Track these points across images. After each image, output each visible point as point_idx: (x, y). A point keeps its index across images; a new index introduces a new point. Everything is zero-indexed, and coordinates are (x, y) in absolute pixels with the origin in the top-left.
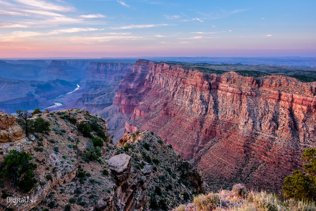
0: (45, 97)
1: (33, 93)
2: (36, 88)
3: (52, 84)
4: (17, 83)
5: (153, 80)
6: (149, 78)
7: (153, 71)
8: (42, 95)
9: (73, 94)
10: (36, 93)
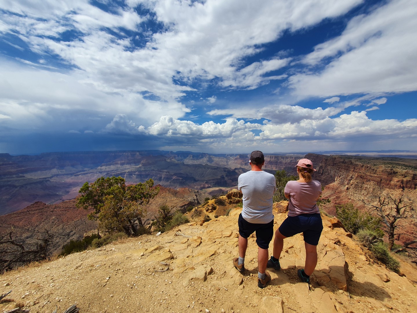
0: (231, 179)
1: (224, 176)
2: (226, 172)
3: (237, 171)
4: (216, 169)
5: (323, 173)
6: (319, 170)
7: (323, 164)
8: (229, 178)
10: (226, 176)
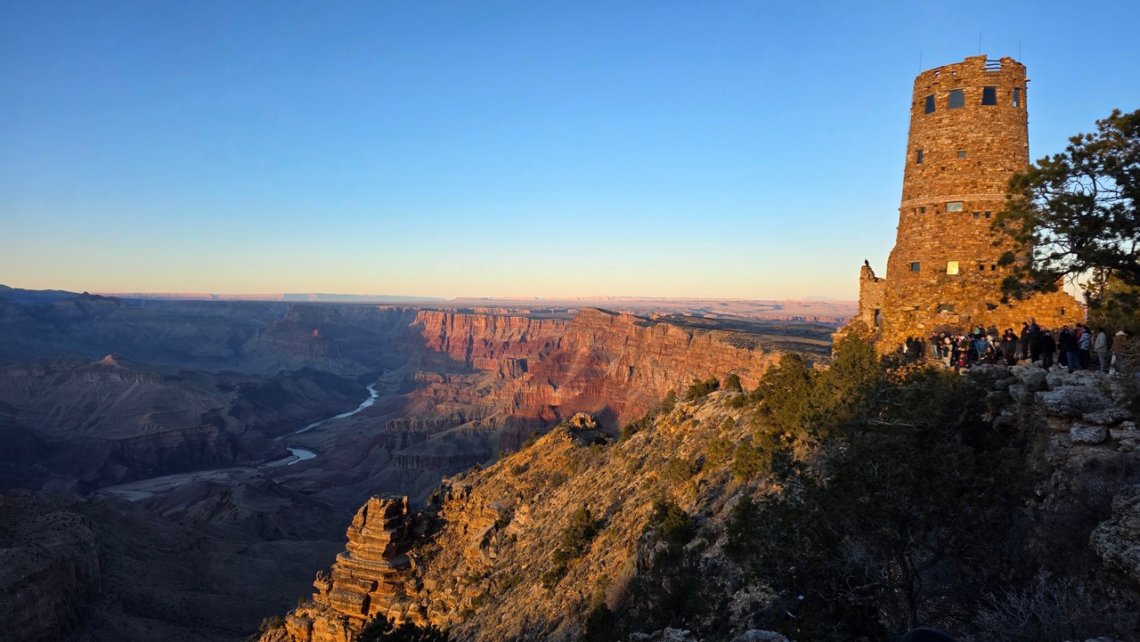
0: (262, 428)
1: (224, 413)
2: (234, 395)
3: (288, 386)
4: (175, 378)
5: (630, 380)
6: (620, 372)
7: (632, 350)
8: (252, 420)
9: (355, 421)
